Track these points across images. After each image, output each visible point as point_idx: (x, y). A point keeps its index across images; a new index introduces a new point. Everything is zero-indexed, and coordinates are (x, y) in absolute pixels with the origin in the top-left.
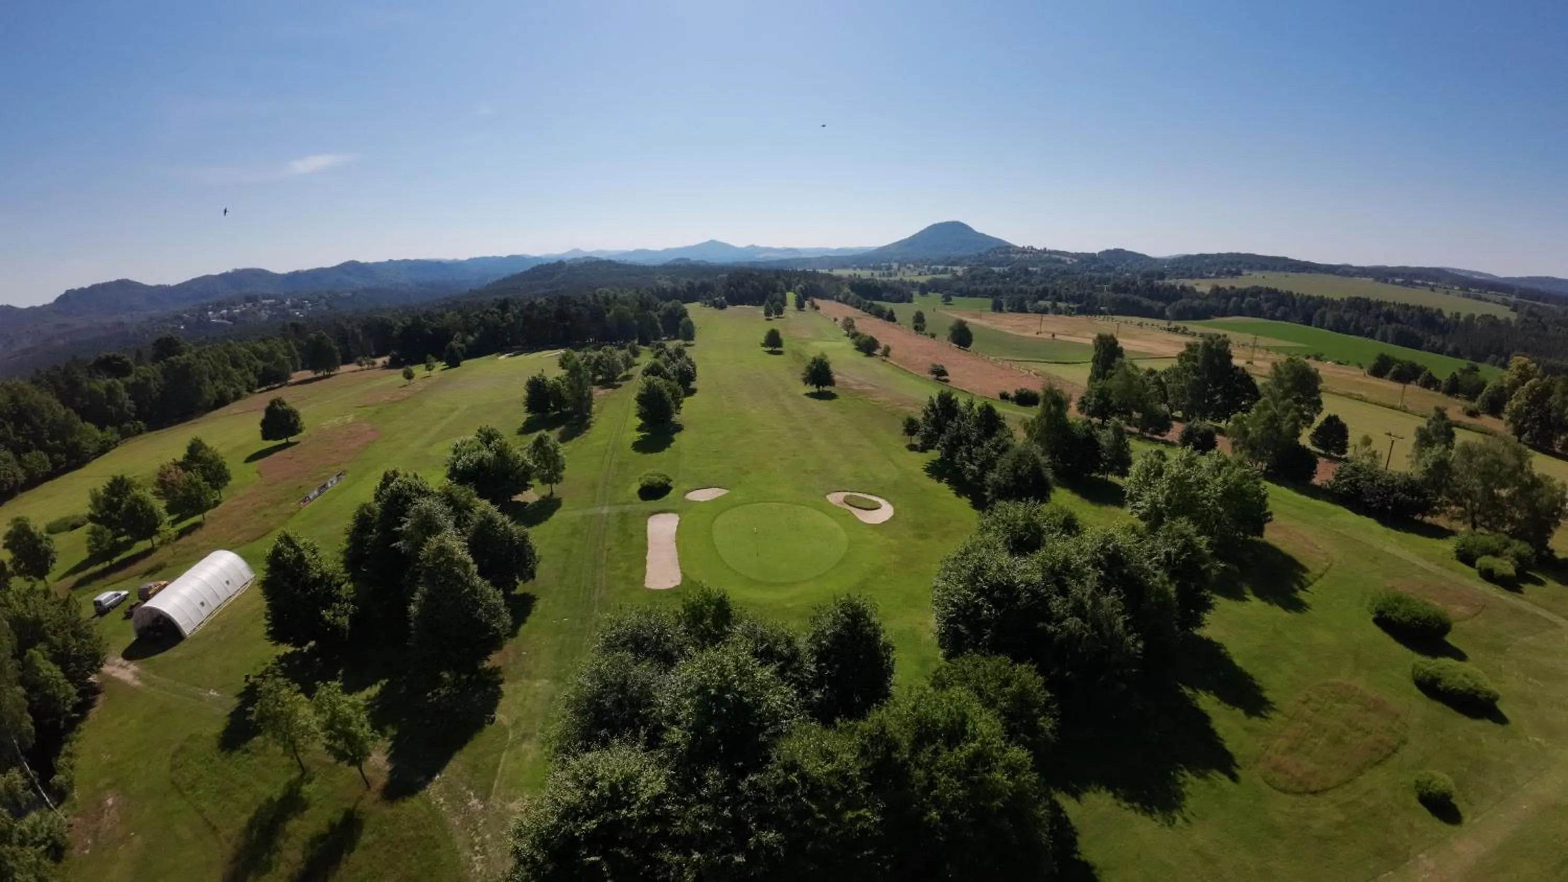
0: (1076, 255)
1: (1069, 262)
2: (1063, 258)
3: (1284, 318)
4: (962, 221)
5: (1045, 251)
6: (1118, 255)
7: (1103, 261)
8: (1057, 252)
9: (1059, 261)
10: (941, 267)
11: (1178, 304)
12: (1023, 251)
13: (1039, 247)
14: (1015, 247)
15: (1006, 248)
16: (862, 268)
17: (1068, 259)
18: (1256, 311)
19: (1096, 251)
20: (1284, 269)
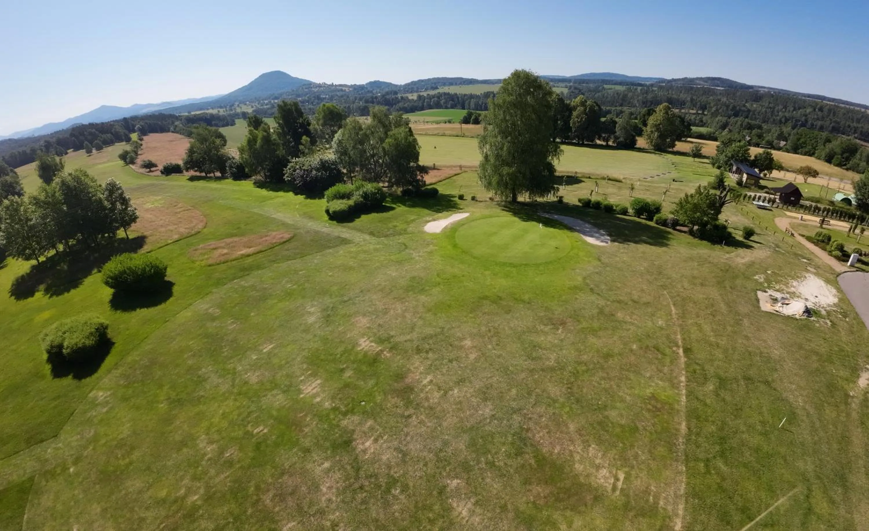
0: (352, 86)
1: (347, 90)
2: (344, 88)
3: (452, 107)
4: (282, 70)
5: (332, 85)
6: (376, 84)
7: (367, 88)
8: (340, 85)
9: (342, 90)
10: (266, 102)
11: (397, 107)
12: (319, 86)
13: (329, 82)
14: (314, 83)
15: (309, 85)
16: (212, 109)
17: (347, 89)
18: (438, 106)
19: (364, 83)
20: (461, 84)
